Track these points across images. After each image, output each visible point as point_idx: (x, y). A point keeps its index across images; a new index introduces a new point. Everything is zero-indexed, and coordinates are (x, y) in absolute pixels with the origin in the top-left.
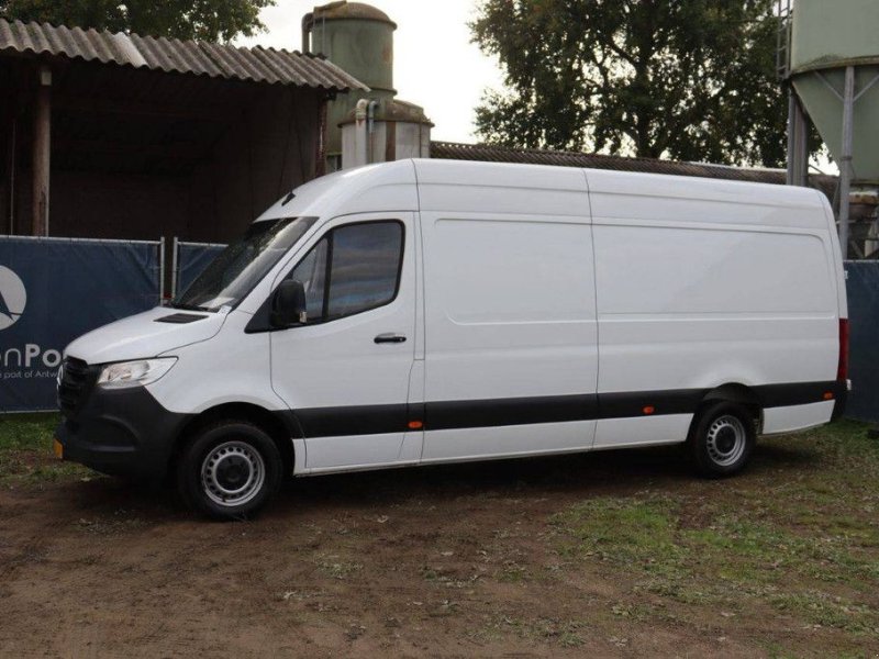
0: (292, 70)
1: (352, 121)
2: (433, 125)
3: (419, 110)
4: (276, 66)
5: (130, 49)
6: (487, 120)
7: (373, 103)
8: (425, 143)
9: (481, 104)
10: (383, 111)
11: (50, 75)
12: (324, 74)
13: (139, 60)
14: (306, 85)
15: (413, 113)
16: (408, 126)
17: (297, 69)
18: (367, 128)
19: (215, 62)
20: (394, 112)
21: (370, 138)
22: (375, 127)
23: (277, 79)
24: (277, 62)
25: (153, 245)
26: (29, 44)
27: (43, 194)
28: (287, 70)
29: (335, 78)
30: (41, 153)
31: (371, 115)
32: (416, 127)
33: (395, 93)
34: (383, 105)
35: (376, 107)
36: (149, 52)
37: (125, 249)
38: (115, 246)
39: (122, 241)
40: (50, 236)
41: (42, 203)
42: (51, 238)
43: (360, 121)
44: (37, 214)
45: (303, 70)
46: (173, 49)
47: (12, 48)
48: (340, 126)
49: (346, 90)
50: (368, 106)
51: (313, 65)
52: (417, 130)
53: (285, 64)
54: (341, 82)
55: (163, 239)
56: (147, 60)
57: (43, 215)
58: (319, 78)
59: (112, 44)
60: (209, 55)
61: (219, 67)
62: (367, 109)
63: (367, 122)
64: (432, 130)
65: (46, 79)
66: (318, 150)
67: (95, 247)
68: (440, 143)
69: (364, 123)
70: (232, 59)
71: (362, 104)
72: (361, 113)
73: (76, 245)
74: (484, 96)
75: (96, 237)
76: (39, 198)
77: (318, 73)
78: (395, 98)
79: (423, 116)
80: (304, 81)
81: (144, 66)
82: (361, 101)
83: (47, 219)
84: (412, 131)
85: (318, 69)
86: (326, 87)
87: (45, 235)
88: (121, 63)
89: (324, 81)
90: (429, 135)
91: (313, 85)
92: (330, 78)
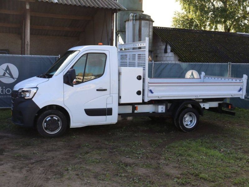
0: (103, 4)
1: (128, 20)
2: (154, 22)
3: (150, 16)
6: (176, 21)
7: (135, 15)
8: (151, 27)
9: (174, 16)
10: (138, 17)
11: (29, 5)
12: (113, 5)
13: (55, 1)
14: (107, 8)
15: (147, 17)
16: (146, 21)
17: (105, 3)
18: (133, 23)
20: (141, 17)
21: (134, 26)
22: (135, 22)
23: (98, 6)
25: (57, 57)
27: (28, 42)
28: (101, 4)
29: (116, 6)
30: (27, 30)
31: (134, 18)
32: (148, 22)
33: (143, 12)
34: (138, 15)
37: (48, 58)
39: (47, 56)
40: (30, 55)
41: (27, 45)
42: (31, 56)
43: (131, 20)
44: (26, 48)
45: (107, 3)
48: (125, 22)
49: (119, 10)
50: (133, 15)
52: (148, 23)
54: (118, 7)
55: (59, 55)
56: (58, 1)
57: (28, 48)
58: (111, 6)
61: (80, 3)
62: (133, 16)
63: (133, 20)
64: (153, 23)
65: (28, 7)
66: (111, 28)
67: (39, 58)
68: (156, 27)
69: (132, 21)
70: (85, 0)
71: (132, 15)
72: (131, 18)
73: (33, 57)
74: (175, 13)
75: (39, 55)
76: (26, 43)
77: (111, 4)
78: (143, 13)
79: (151, 19)
81: (57, 3)
82: (131, 14)
83: (29, 49)
84: (147, 23)
85: (112, 3)
86: (113, 8)
87: (28, 55)
88: (50, 2)
89: (113, 7)
90: (152, 24)
91: (109, 8)
92: (115, 6)
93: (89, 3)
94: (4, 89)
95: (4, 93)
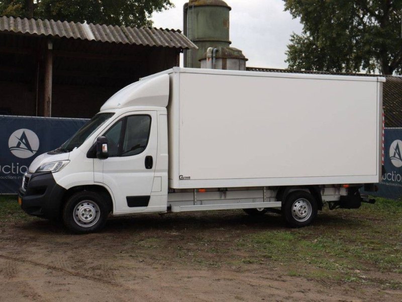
0: (162, 39)
1: (205, 59)
2: (247, 60)
3: (241, 52)
4: (155, 37)
5: (88, 31)
6: (294, 53)
7: (215, 49)
10: (220, 53)
11: (52, 45)
12: (178, 40)
13: (91, 37)
14: (167, 47)
15: (236, 54)
16: (234, 60)
18: (212, 62)
19: (127, 37)
20: (226, 53)
21: (214, 67)
22: (216, 62)
23: (154, 44)
24: (156, 35)
26: (43, 31)
27: (49, 98)
28: (160, 39)
29: (182, 43)
30: (48, 79)
31: (214, 55)
32: (237, 61)
33: (230, 43)
34: (220, 49)
35: (217, 51)
36: (96, 33)
38: (78, 121)
39: (81, 119)
40: (51, 116)
41: (48, 102)
42: (52, 118)
43: (209, 58)
44: (46, 107)
45: (168, 39)
46: (108, 31)
47: (35, 34)
48: (200, 61)
49: (187, 48)
50: (213, 50)
51: (173, 36)
52: (238, 64)
53: (160, 36)
54: (185, 44)
56: (95, 37)
57: (48, 107)
58: (174, 42)
59: (80, 30)
60: (124, 33)
61: (128, 39)
62: (212, 52)
63: (212, 58)
64: (247, 62)
65: (50, 47)
67: (69, 122)
68: (252, 68)
69: (211, 59)
70: (135, 34)
71: (210, 50)
72: (209, 54)
73: (61, 121)
76: (47, 99)
77: (174, 40)
78: (231, 46)
79: (242, 55)
80: (167, 44)
81: (93, 40)
82: (209, 48)
83: (50, 109)
84: (235, 63)
85: (175, 38)
86: (177, 47)
87: (49, 116)
88: (83, 39)
89: (177, 44)
90: (245, 64)
91: (171, 47)
92: (180, 43)
93: (141, 38)
94: (18, 167)
95: (17, 173)
